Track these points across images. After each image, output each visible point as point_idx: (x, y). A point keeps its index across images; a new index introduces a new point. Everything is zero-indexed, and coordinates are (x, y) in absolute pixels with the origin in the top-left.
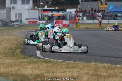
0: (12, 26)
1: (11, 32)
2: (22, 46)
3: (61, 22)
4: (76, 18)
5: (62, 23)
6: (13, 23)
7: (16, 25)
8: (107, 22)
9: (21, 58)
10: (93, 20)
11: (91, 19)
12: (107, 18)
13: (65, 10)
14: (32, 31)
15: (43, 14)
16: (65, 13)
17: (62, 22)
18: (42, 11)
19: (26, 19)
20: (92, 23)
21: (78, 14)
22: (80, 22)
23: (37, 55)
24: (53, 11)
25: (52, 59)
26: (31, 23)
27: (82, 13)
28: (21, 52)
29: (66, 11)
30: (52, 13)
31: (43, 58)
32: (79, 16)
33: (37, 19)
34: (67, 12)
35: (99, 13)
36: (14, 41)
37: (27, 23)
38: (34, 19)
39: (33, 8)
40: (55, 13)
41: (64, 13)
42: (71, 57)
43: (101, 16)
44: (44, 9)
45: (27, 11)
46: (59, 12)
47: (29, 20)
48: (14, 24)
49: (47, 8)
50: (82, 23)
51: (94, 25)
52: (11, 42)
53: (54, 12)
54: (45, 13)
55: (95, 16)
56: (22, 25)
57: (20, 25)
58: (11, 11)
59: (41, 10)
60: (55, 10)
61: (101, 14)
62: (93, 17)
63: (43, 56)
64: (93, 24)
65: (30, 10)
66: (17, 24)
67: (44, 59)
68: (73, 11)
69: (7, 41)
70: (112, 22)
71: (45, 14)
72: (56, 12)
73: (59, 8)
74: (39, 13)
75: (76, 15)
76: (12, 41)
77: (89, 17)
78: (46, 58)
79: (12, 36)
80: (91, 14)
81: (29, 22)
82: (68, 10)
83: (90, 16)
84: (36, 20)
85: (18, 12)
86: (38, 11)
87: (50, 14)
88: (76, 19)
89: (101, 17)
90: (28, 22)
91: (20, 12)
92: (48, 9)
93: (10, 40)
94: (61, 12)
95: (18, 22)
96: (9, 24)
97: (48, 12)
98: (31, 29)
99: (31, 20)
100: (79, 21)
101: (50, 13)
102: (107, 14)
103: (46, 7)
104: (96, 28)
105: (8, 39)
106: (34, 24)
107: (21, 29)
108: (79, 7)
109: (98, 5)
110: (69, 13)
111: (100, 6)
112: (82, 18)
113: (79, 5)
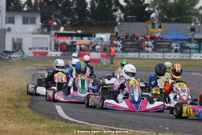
0: (7, 60)
1: (6, 70)
2: (29, 95)
4: (111, 48)
6: (8, 55)
7: (14, 57)
8: (161, 56)
10: (139, 52)
11: (135, 51)
12: (162, 49)
13: (93, 35)
14: (42, 70)
16: (93, 40)
17: (89, 53)
18: (55, 36)
19: (30, 49)
20: (137, 57)
21: (115, 42)
22: (117, 56)
23: (60, 114)
24: (73, 36)
26: (38, 55)
29: (95, 36)
30: (72, 39)
32: (117, 46)
33: (47, 49)
34: (96, 38)
35: (149, 42)
37: (31, 55)
38: (42, 48)
39: (41, 31)
40: (76, 39)
41: (90, 39)
43: (152, 45)
44: (58, 32)
45: (31, 35)
46: (82, 39)
47: (34, 51)
48: (12, 56)
49: (64, 30)
50: (121, 57)
51: (141, 61)
52: (9, 89)
53: (74, 38)
55: (142, 46)
56: (24, 59)
57: (21, 58)
59: (54, 34)
60: (77, 35)
61: (152, 44)
62: (140, 48)
64: (139, 59)
65: (36, 34)
66: (15, 56)
68: (106, 37)
70: (169, 56)
71: (61, 40)
72: (78, 38)
73: (83, 32)
74: (50, 38)
75: (111, 44)
76: (10, 86)
77: (132, 48)
79: (8, 76)
80: (135, 43)
81: (35, 53)
82: (98, 36)
84: (46, 51)
85: (16, 36)
86: (49, 35)
87: (68, 41)
89: (152, 48)
90: (32, 53)
91: (19, 37)
92: (65, 32)
94: (87, 38)
95: (18, 53)
96: (3, 57)
97: (66, 37)
98: (39, 65)
99: (37, 50)
100: (116, 54)
101: (68, 39)
102: (162, 43)
103: (62, 30)
104: (146, 66)
106: (43, 57)
107: (23, 66)
108: (116, 30)
109: (148, 28)
110: (99, 40)
111: (151, 30)
112: (121, 49)
113: (116, 27)
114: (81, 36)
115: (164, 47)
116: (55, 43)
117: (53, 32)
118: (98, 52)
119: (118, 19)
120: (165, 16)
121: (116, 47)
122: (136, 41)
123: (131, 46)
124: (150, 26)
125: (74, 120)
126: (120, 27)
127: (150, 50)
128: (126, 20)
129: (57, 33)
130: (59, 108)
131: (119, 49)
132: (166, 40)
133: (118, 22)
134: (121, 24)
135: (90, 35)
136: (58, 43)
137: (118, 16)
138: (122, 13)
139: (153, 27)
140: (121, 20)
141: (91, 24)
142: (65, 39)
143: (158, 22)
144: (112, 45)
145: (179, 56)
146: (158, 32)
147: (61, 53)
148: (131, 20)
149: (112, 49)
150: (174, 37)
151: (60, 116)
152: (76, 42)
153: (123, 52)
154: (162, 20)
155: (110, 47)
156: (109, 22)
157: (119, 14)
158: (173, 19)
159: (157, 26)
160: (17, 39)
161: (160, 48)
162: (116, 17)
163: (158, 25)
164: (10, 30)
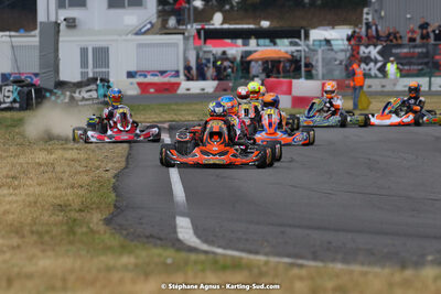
2: (113, 195)
3: (284, 88)
4: (355, 66)
5: (289, 92)
6: (68, 93)
7: (84, 99)
9: (107, 249)
10: (430, 75)
11: (419, 74)
13: (303, 31)
15: (205, 52)
16: (302, 46)
17: (290, 85)
18: (200, 38)
19: (130, 75)
20: (426, 88)
21: (362, 49)
22: (370, 87)
23: (180, 236)
24: (250, 38)
25: (244, 255)
26: (152, 90)
27: (379, 47)
28: (108, 222)
29: (307, 36)
30: (245, 45)
31: (205, 247)
32: (367, 60)
33: (177, 73)
34: (311, 42)
36: (78, 173)
37: (133, 91)
38: (162, 73)
39: (159, 24)
40: (258, 45)
41: (296, 44)
42: (330, 243)
44: (207, 27)
45: (130, 37)
46: (275, 44)
47: (140, 80)
48: (77, 95)
49: (224, 22)
50: (379, 89)
52: (62, 180)
53: (253, 42)
54: (215, 46)
55: (437, 58)
57: (102, 99)
58: (61, 39)
59: (194, 32)
60: (260, 34)
62: (431, 65)
63: (206, 241)
64: (430, 93)
65: (145, 33)
66: (86, 95)
67: (211, 256)
68: (338, 35)
69: (46, 175)
71: (214, 49)
72: (261, 41)
74: (186, 45)
75: (352, 56)
76: (64, 172)
77: (410, 64)
78: (219, 251)
80: (419, 50)
81: (143, 87)
82: (317, 34)
83: (414, 60)
84: (173, 80)
85: (92, 42)
86: (181, 37)
88: (354, 73)
90: (136, 86)
92: (226, 26)
93: (58, 169)
94: (286, 41)
95: (93, 87)
96: (53, 98)
97: (229, 41)
99: (150, 79)
100: (368, 82)
101: (237, 46)
103: (217, 21)
105: (46, 164)
106: (165, 95)
108: (367, 16)
110: (320, 46)
113: (366, 10)
114: (272, 35)
117: (192, 28)
121: (367, 64)
123: (409, 59)
129: (203, 28)
135: (293, 34)
142: (227, 44)
147: (215, 83)
149: (358, 70)
151: (179, 240)
152: (255, 51)
160: (94, 50)
164: (75, 26)
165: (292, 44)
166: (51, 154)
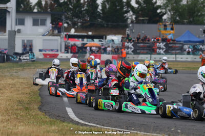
0: (17, 62)
1: (16, 72)
2: (40, 98)
3: (98, 57)
4: (123, 50)
6: (18, 57)
7: (24, 59)
8: (174, 58)
10: (151, 54)
11: (147, 53)
12: (174, 52)
13: (104, 37)
16: (104, 42)
17: (100, 56)
18: (66, 37)
19: (40, 51)
21: (126, 43)
22: (128, 57)
23: (70, 116)
24: (84, 38)
26: (48, 56)
28: (38, 108)
29: (106, 38)
30: (83, 40)
32: (128, 48)
33: (57, 51)
34: (107, 40)
35: (161, 44)
36: (24, 88)
37: (41, 57)
38: (52, 50)
39: (51, 32)
40: (87, 41)
41: (101, 41)
43: (164, 47)
44: (69, 34)
45: (40, 36)
46: (93, 41)
47: (44, 52)
48: (21, 58)
49: (75, 32)
50: (132, 59)
52: (19, 90)
53: (85, 40)
55: (154, 47)
56: (34, 61)
57: (31, 60)
60: (88, 37)
61: (164, 46)
62: (152, 50)
63: (82, 119)
65: (47, 35)
66: (25, 58)
67: (88, 127)
68: (117, 39)
70: (182, 58)
71: (71, 42)
72: (89, 40)
73: (93, 34)
74: (61, 40)
75: (122, 46)
77: (143, 50)
79: (18, 78)
80: (147, 45)
81: (45, 55)
82: (109, 37)
83: (145, 48)
84: (56, 53)
85: (26, 38)
86: (59, 37)
87: (79, 43)
88: (122, 53)
89: (164, 50)
90: (42, 55)
91: (29, 39)
92: (76, 34)
93: (17, 86)
94: (98, 40)
95: (28, 55)
96: (13, 59)
97: (76, 39)
99: (47, 52)
100: (128, 56)
101: (79, 41)
102: (174, 45)
105: (13, 84)
107: (33, 67)
108: (128, 32)
109: (160, 30)
110: (110, 42)
111: (163, 32)
112: (132, 51)
113: (127, 29)
114: (92, 38)
115: (176, 49)
116: (65, 45)
117: (63, 34)
118: (109, 54)
119: (129, 21)
120: (178, 18)
122: (148, 43)
123: (143, 48)
124: (162, 28)
125: (85, 123)
126: (131, 28)
127: (162, 51)
128: (138, 21)
129: (67, 34)
130: (69, 111)
131: (130, 51)
132: (178, 42)
133: (130, 24)
134: (132, 26)
135: (101, 37)
136: (69, 44)
137: (130, 18)
138: (133, 15)
139: (165, 29)
140: (132, 22)
141: (102, 26)
142: (76, 41)
143: (170, 24)
144: (124, 47)
145: (192, 58)
146: (170, 34)
147: (72, 55)
148: (143, 22)
150: (187, 39)
151: (70, 118)
152: (87, 44)
153: (135, 54)
154: (174, 22)
155: (121, 49)
156: (120, 23)
157: (131, 16)
158: (185, 21)
159: (169, 27)
160: (27, 41)
161: (172, 50)
162: (128, 18)
163: (171, 26)
164: (20, 32)
165: (100, 41)
166: (13, 80)
